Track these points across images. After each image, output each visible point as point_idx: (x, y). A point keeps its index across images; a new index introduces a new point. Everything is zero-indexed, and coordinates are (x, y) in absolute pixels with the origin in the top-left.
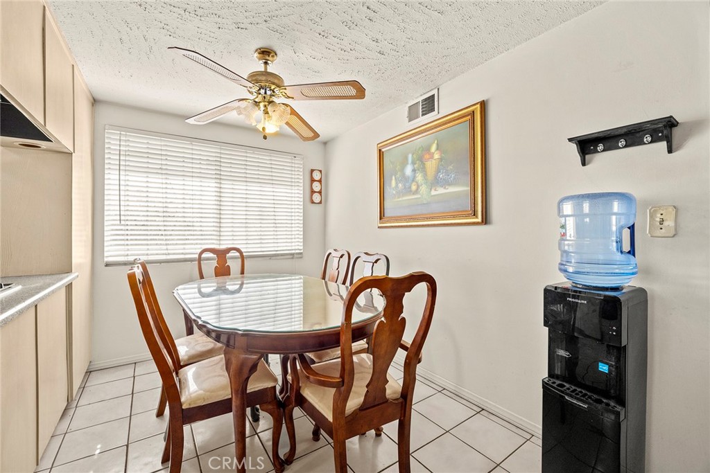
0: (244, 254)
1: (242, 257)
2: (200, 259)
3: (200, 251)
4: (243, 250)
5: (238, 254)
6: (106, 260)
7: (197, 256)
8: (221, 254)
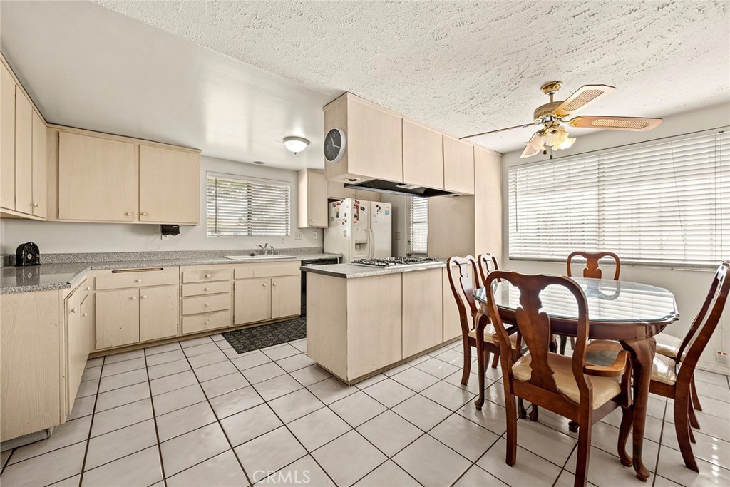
0: (621, 260)
1: (618, 264)
2: (569, 261)
3: (570, 253)
4: (619, 256)
5: (614, 260)
6: (510, 255)
7: (567, 258)
8: (593, 259)
